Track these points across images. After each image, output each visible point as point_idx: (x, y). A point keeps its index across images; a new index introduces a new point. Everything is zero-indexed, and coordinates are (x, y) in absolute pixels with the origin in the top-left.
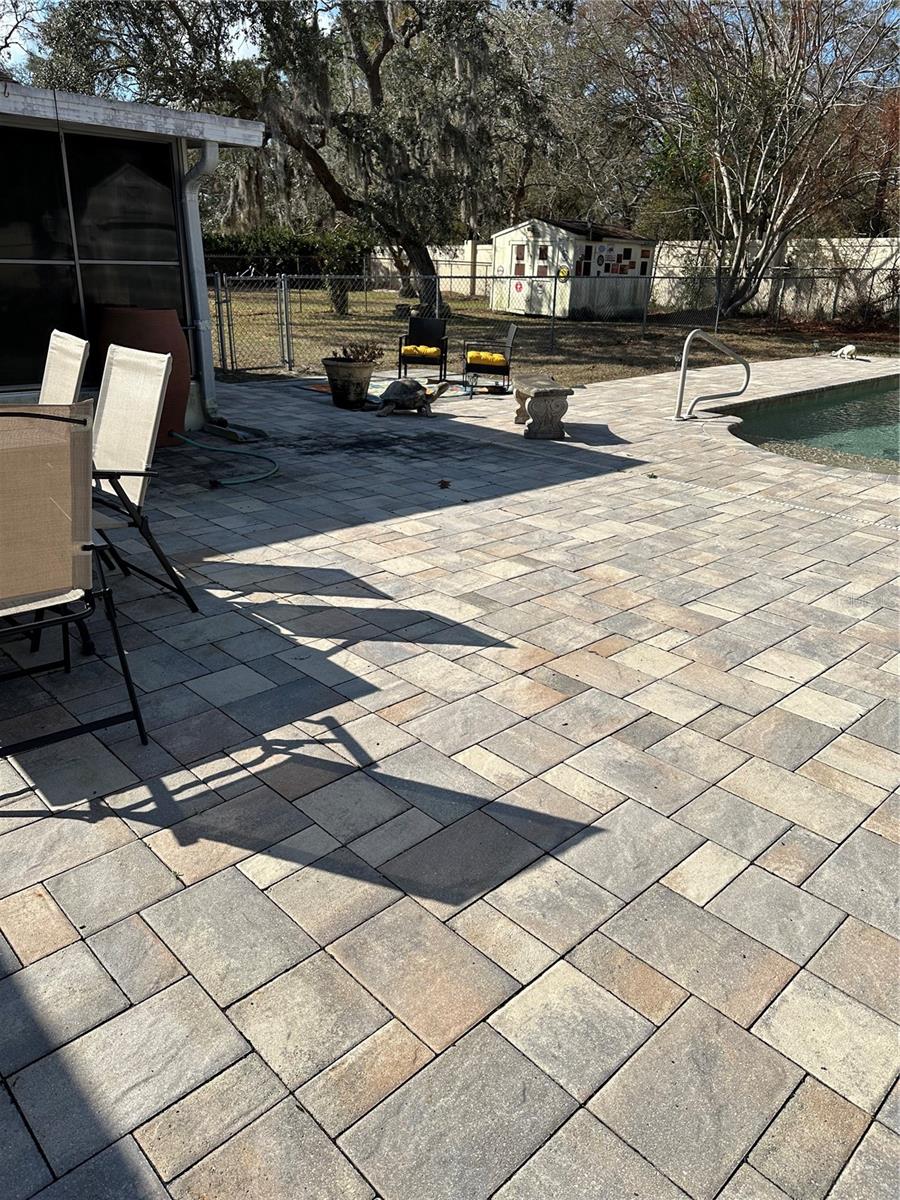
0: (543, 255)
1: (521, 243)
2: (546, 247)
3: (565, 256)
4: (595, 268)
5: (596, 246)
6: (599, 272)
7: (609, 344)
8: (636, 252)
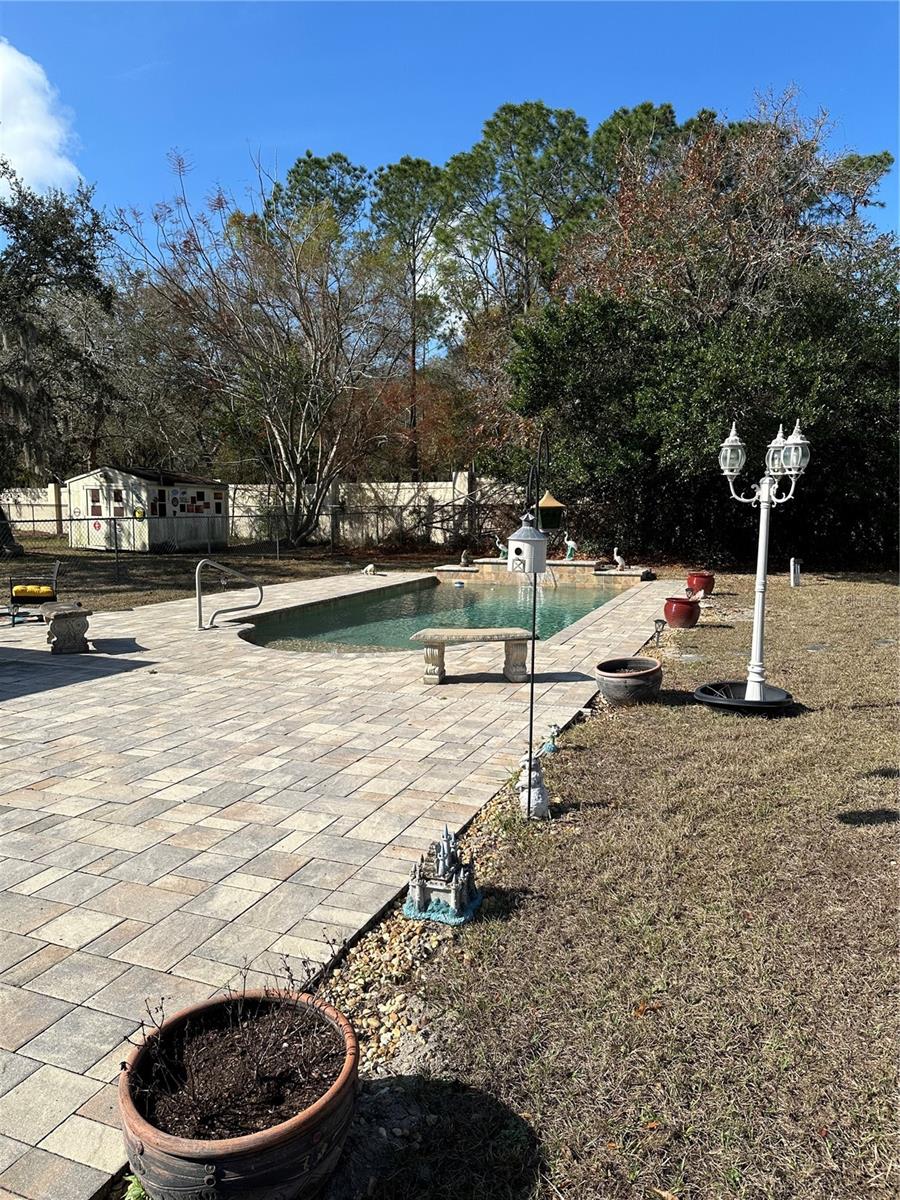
0: (118, 497)
1: (94, 488)
2: (120, 491)
3: (139, 498)
4: (170, 508)
5: (168, 491)
6: (175, 512)
7: (176, 573)
8: (209, 495)
